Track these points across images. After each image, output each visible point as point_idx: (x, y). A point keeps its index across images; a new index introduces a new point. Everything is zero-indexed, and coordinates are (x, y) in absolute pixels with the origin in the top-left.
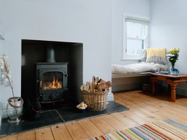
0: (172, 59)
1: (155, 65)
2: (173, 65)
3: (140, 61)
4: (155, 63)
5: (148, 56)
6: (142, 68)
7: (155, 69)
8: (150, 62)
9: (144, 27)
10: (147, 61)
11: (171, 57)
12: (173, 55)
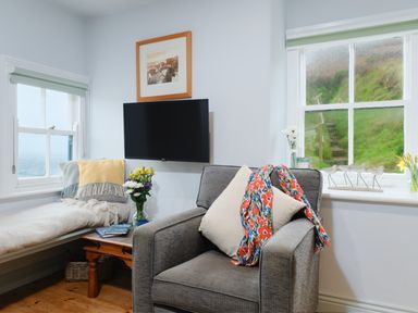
0: (136, 195)
1: (97, 208)
2: (140, 208)
3: (60, 194)
4: (100, 199)
5: (82, 182)
6: (58, 223)
7: (97, 220)
8: (86, 199)
9: (74, 100)
10: (78, 195)
11: (136, 190)
12: (140, 185)
